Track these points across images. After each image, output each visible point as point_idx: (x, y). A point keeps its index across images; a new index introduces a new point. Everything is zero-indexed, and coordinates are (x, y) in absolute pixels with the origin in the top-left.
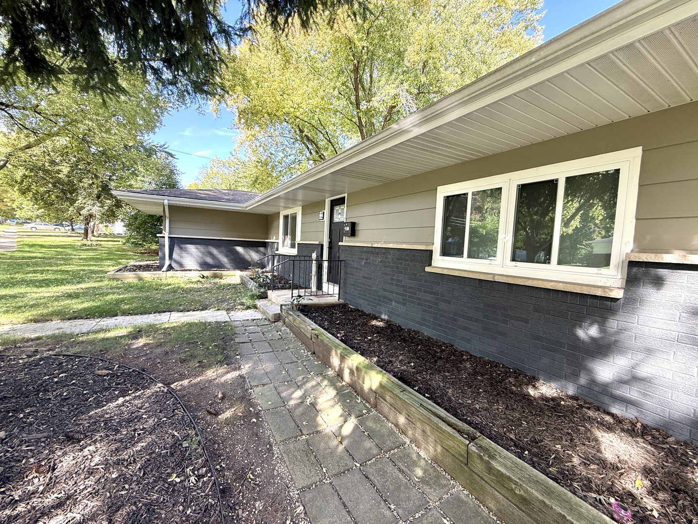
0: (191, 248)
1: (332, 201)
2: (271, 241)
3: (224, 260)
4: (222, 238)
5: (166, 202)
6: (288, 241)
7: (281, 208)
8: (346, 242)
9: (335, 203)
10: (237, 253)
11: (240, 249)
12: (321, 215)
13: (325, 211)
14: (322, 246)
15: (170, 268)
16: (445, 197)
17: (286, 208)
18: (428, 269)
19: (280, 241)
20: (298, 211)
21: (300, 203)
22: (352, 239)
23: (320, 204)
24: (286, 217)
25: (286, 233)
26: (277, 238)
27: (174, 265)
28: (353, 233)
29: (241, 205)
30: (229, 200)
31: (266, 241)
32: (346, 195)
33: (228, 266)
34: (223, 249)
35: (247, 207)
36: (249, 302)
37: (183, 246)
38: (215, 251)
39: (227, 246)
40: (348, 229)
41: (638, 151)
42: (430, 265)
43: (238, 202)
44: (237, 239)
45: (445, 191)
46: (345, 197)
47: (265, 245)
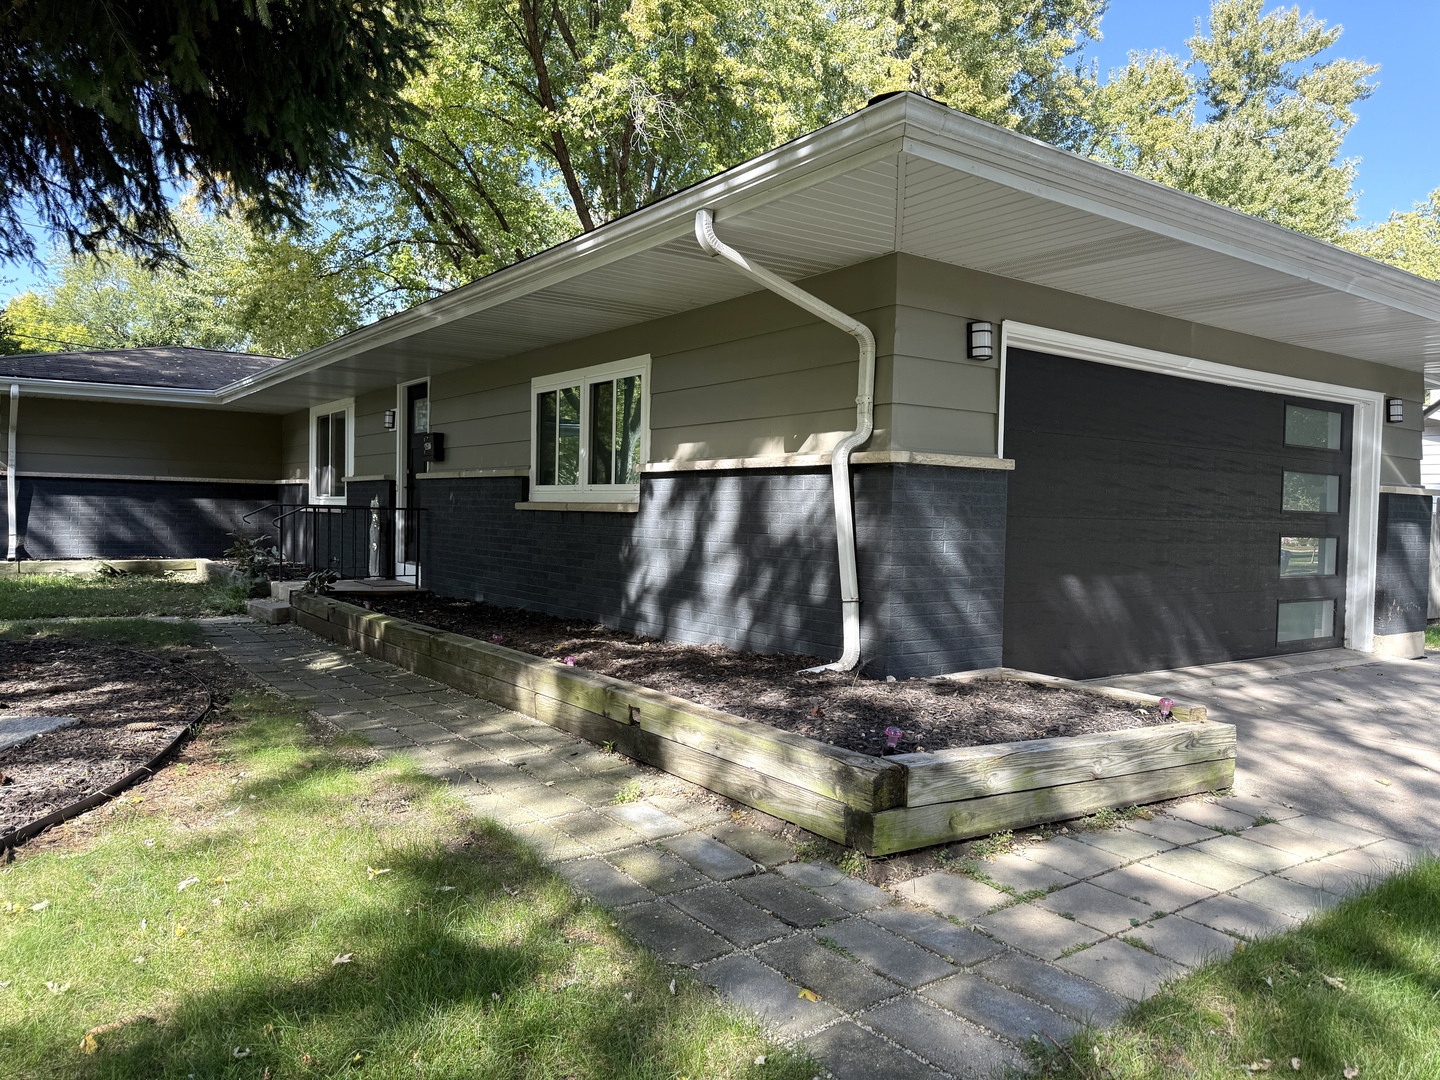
0: (75, 503)
1: (410, 389)
2: (292, 481)
3: (164, 532)
4: (158, 478)
5: (14, 390)
6: (329, 479)
7: (311, 401)
8: (432, 472)
9: (416, 393)
10: (199, 513)
11: (205, 503)
12: (388, 419)
13: (397, 410)
14: (393, 483)
15: (22, 554)
16: (538, 395)
17: (321, 400)
18: (519, 506)
19: (312, 481)
20: (347, 406)
21: (352, 391)
22: (439, 466)
23: (386, 396)
24: (323, 421)
25: (322, 463)
26: (305, 475)
27: (30, 547)
28: (440, 454)
29: (209, 393)
30: (174, 382)
31: (278, 482)
32: (428, 379)
33: (176, 547)
34: (159, 505)
35: (222, 398)
36: (230, 602)
37: (54, 499)
38: (138, 510)
39: (175, 498)
40: (429, 446)
41: (646, 359)
42: (525, 498)
43: (200, 384)
44: (197, 480)
45: (540, 385)
46: (426, 383)
47: (274, 492)
